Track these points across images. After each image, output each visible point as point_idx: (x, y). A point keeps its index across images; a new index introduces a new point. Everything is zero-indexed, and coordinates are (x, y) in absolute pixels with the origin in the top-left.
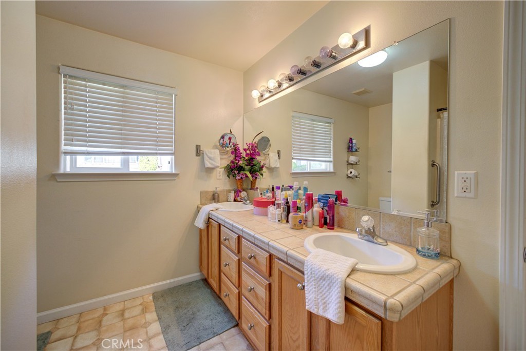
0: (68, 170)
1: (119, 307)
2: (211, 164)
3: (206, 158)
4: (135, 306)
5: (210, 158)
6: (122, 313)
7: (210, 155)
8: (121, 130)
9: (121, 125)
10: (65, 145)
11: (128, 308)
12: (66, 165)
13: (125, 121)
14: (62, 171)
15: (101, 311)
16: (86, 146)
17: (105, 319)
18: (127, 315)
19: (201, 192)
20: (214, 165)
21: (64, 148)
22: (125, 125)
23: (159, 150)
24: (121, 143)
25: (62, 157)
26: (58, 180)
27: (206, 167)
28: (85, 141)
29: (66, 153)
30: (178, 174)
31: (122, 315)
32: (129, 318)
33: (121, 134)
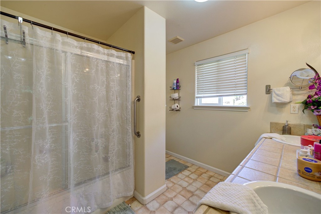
0: (199, 105)
1: (212, 174)
2: (279, 100)
3: (274, 94)
4: (218, 178)
5: (278, 95)
6: (211, 177)
7: (277, 92)
8: (217, 84)
9: (217, 81)
10: (197, 94)
11: (214, 177)
12: (197, 103)
13: (219, 79)
14: (196, 105)
15: (205, 171)
16: (203, 94)
17: (204, 174)
18: (211, 179)
19: (271, 123)
20: (281, 101)
21: (196, 95)
22: (219, 81)
23: (237, 92)
24: (217, 91)
25: (196, 100)
26: (195, 109)
27: (273, 102)
28: (203, 92)
29: (197, 97)
30: (249, 108)
31: (210, 178)
32: (211, 181)
33: (217, 86)
